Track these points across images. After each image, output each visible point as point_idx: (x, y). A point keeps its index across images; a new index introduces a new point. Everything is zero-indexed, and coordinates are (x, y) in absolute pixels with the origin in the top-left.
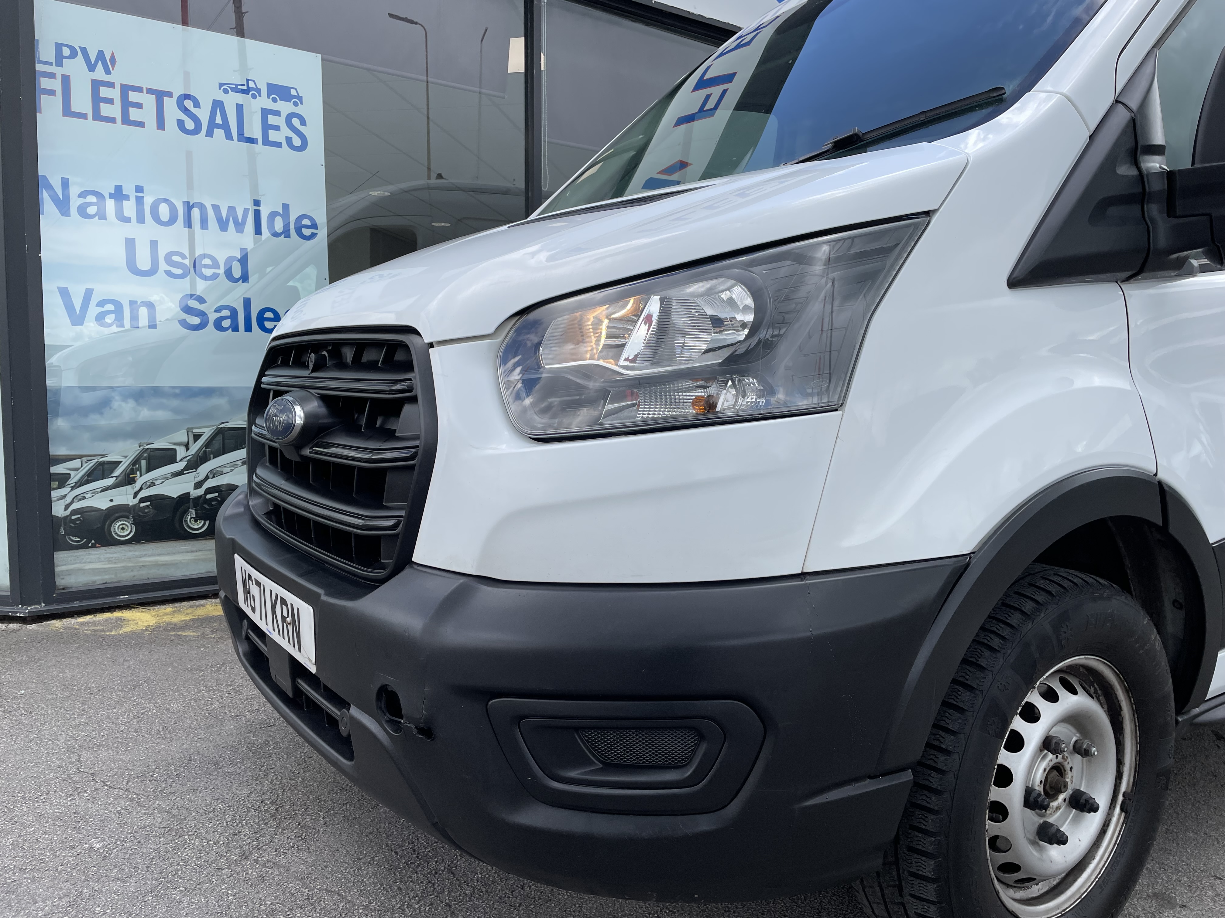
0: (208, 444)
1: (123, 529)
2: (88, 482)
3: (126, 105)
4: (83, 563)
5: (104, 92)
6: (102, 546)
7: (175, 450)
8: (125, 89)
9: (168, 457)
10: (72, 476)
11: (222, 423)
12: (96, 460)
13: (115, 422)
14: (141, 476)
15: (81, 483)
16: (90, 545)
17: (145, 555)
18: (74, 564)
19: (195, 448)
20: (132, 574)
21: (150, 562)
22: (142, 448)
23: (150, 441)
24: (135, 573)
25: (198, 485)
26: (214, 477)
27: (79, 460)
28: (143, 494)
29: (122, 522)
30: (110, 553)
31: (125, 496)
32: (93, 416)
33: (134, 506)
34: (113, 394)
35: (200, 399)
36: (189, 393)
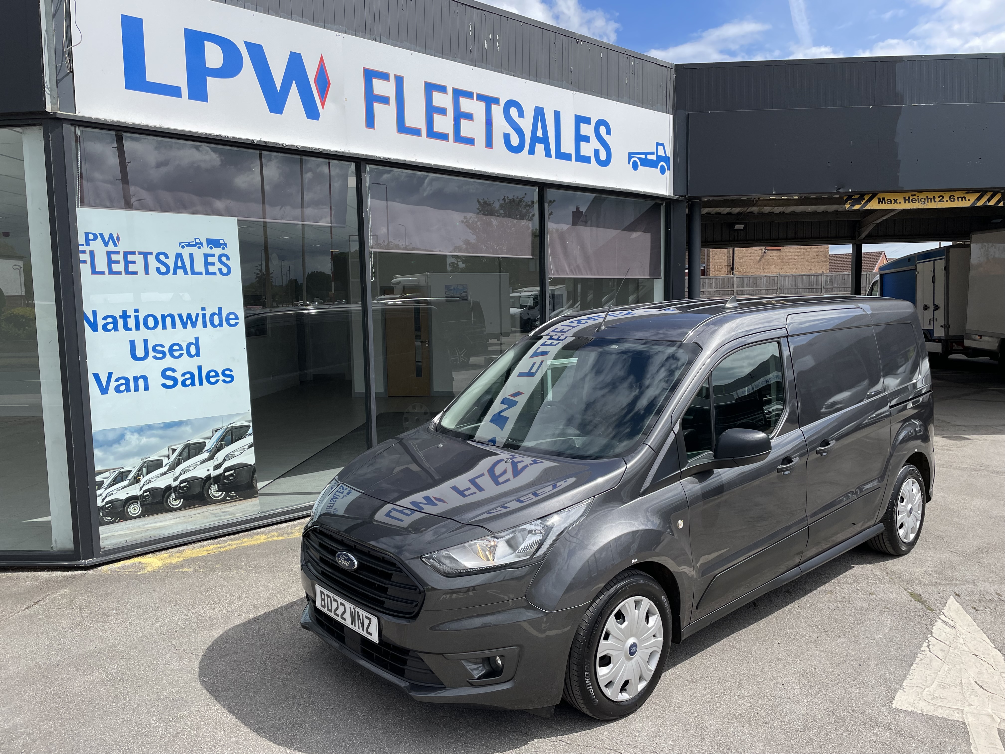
0: (180, 455)
1: (135, 509)
2: (114, 484)
3: (127, 263)
4: (114, 532)
5: (114, 257)
6: (124, 521)
7: (162, 460)
8: (126, 254)
9: (158, 464)
10: (105, 482)
11: (188, 441)
12: (118, 471)
13: (127, 448)
14: (143, 477)
15: (110, 486)
16: (117, 521)
17: (148, 524)
18: (108, 533)
19: (173, 457)
20: (141, 535)
21: (151, 527)
23: (148, 456)
24: (143, 535)
25: (176, 479)
26: (184, 473)
27: (109, 472)
28: (145, 488)
29: (134, 506)
30: (130, 524)
31: (135, 491)
32: (115, 446)
33: (140, 496)
34: (126, 432)
35: (174, 429)
36: (168, 426)
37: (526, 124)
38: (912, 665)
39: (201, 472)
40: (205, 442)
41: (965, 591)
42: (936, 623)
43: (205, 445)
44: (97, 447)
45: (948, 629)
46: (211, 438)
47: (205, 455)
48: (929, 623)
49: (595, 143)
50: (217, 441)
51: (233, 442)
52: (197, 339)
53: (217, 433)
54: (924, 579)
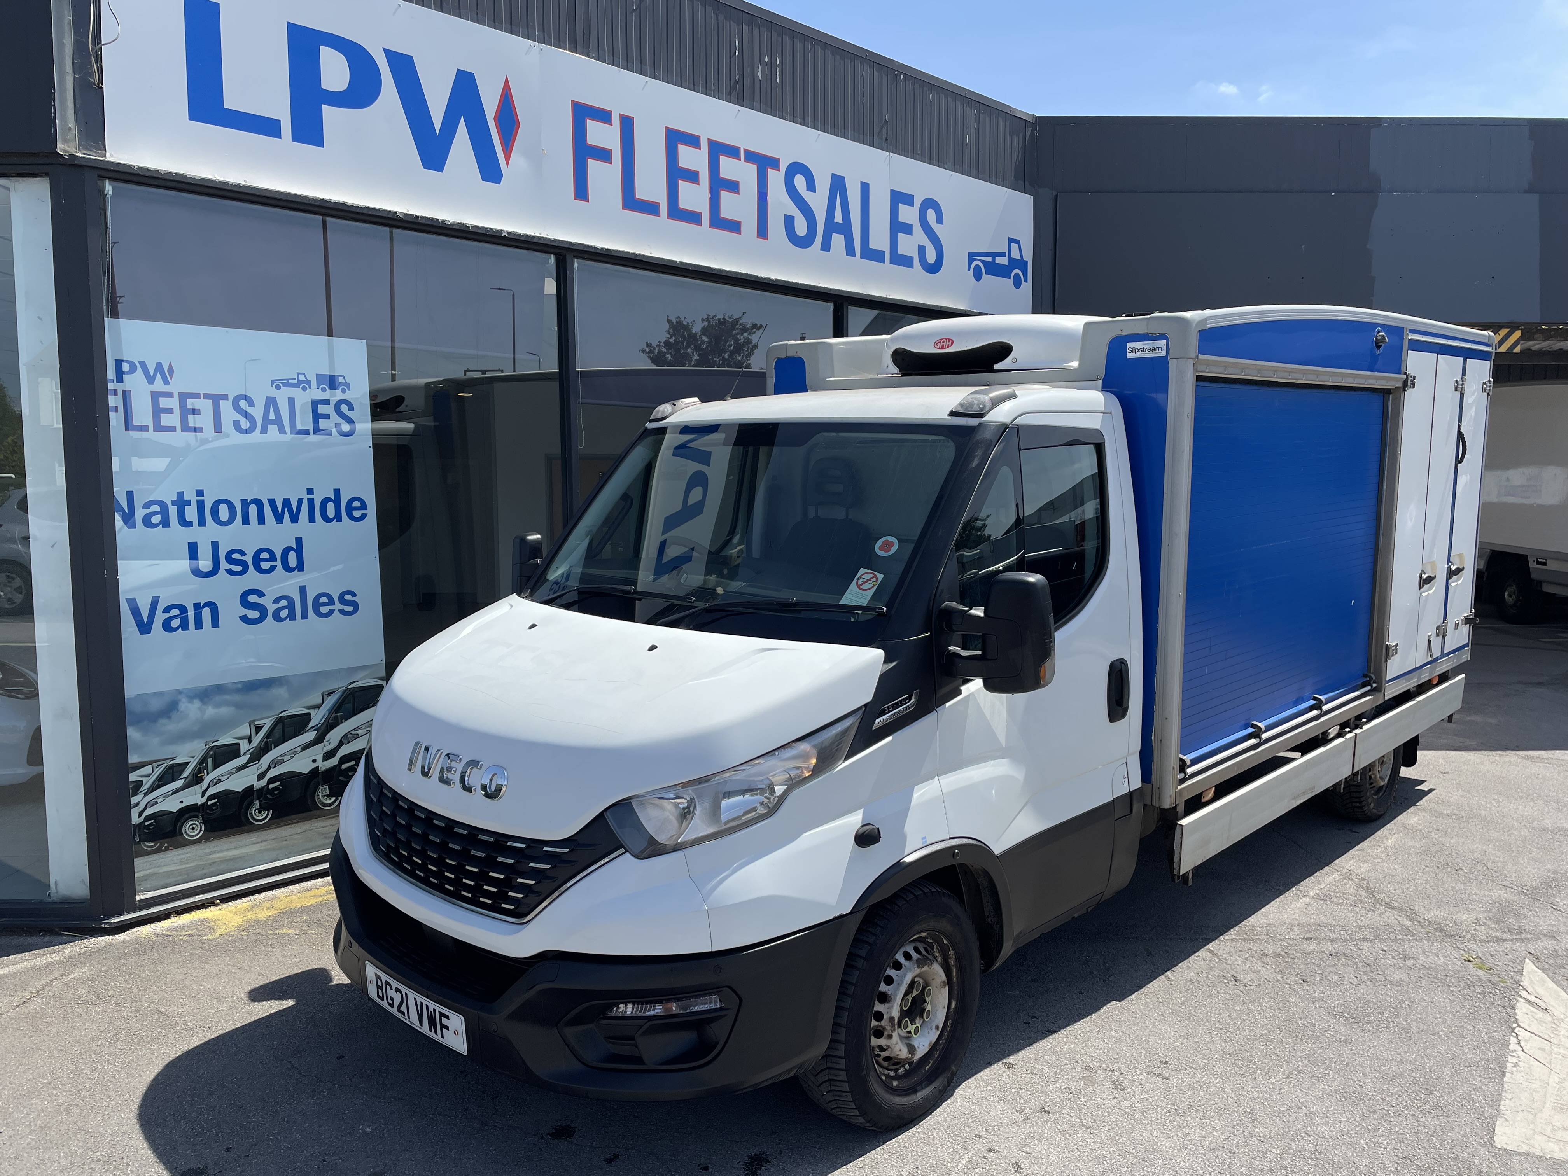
0: (269, 735)
1: (193, 829)
2: (159, 787)
3: (185, 412)
4: (159, 867)
5: (164, 402)
6: (175, 848)
7: (239, 744)
8: (183, 397)
9: (231, 752)
10: (144, 782)
11: (281, 712)
12: (166, 764)
13: (182, 725)
14: (208, 774)
15: (153, 789)
16: (163, 848)
17: (214, 852)
18: (149, 869)
19: (257, 740)
21: (219, 858)
22: (208, 746)
23: (215, 739)
25: (261, 777)
26: (275, 766)
27: (150, 766)
28: (211, 792)
29: (192, 822)
30: (183, 854)
31: (194, 797)
32: (163, 721)
33: (203, 805)
34: (180, 697)
35: (259, 692)
36: (251, 687)
37: (818, 201)
38: (1504, 1075)
39: (302, 764)
40: (309, 714)
41: (1545, 951)
42: (1518, 1004)
43: (311, 719)
44: (132, 725)
45: (1540, 1014)
46: (318, 707)
47: (310, 736)
48: (1507, 1004)
49: (919, 237)
50: (330, 711)
51: (354, 714)
52: (299, 541)
53: (330, 697)
54: (1477, 931)
